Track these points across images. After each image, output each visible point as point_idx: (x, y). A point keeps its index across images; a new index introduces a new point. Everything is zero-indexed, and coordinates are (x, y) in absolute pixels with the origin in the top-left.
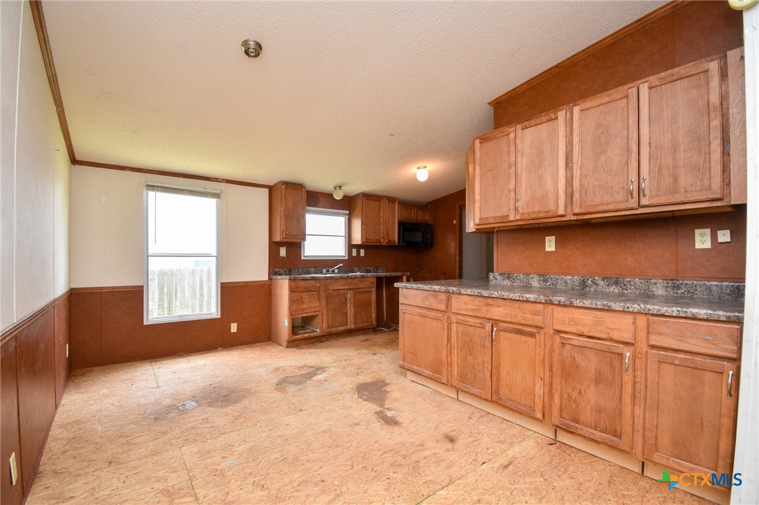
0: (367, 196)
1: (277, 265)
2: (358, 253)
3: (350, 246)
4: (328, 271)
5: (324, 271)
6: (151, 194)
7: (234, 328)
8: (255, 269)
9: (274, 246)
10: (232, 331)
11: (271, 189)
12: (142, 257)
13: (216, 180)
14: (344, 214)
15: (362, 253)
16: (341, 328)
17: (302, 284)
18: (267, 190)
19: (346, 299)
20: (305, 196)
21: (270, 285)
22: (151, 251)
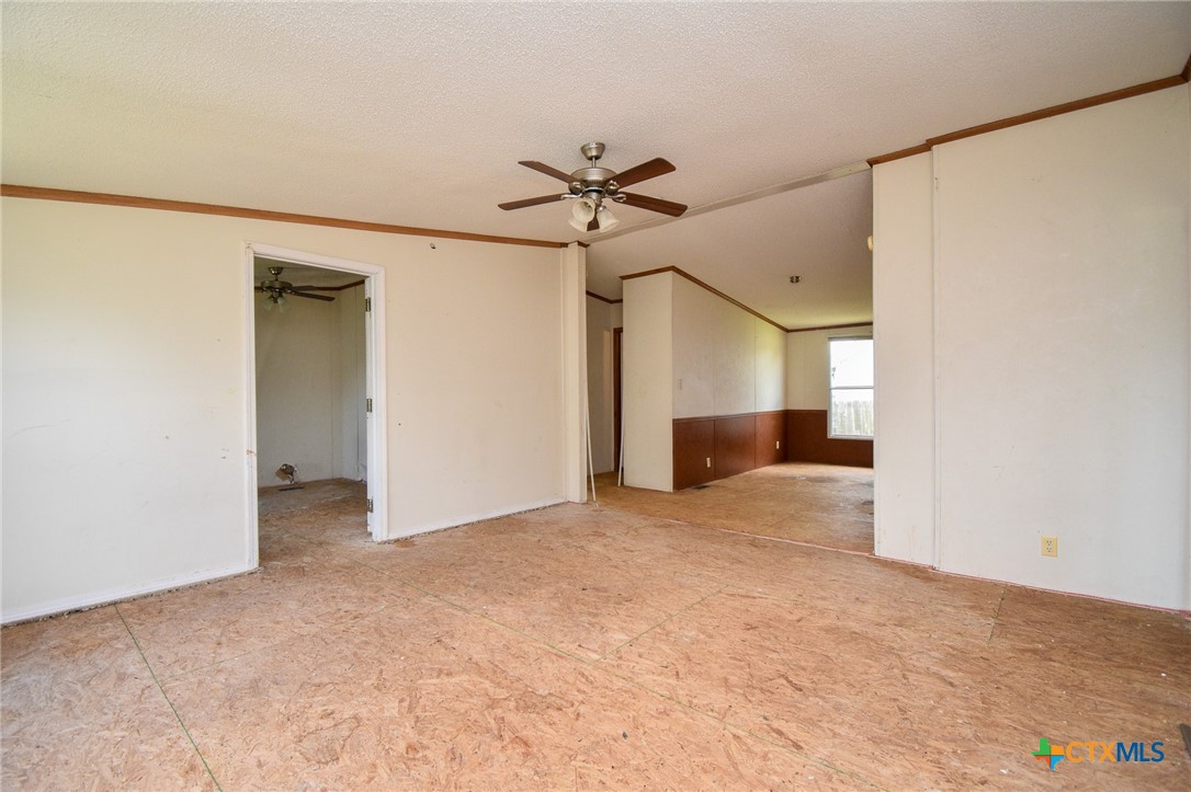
12: (825, 390)
22: (833, 385)
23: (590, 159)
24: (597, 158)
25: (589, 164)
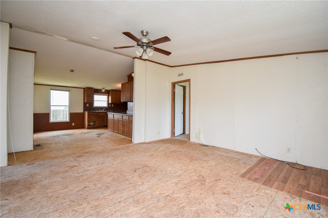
0: (113, 90)
1: (85, 108)
2: (111, 105)
3: (109, 104)
4: (101, 110)
5: (100, 110)
6: (52, 91)
7: (73, 124)
8: (80, 109)
9: (85, 104)
10: (73, 125)
11: (84, 89)
12: (49, 106)
13: (69, 87)
14: (106, 95)
15: (113, 105)
16: (103, 125)
17: (91, 113)
18: (83, 89)
19: (104, 117)
20: (93, 91)
21: (84, 114)
22: (51, 105)
23: (144, 35)
24: (146, 36)
25: (143, 37)
